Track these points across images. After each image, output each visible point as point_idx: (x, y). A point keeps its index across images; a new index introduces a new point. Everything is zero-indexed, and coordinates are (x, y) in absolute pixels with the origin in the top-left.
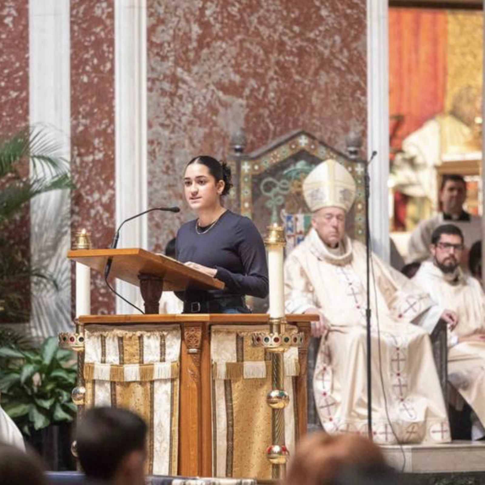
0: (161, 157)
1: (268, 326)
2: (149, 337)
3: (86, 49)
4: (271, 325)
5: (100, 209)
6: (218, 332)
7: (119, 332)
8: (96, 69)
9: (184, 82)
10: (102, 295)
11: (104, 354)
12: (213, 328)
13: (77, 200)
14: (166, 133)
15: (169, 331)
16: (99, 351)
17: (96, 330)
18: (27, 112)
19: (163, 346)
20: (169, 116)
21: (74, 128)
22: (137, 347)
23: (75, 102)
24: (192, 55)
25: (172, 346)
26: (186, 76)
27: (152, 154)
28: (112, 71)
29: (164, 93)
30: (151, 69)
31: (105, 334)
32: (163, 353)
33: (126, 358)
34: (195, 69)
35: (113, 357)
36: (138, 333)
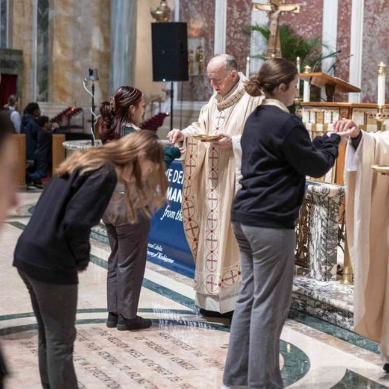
0: (367, 47)
1: (377, 110)
2: (327, 112)
3: (343, 7)
4: (378, 109)
5: (345, 65)
6: (355, 111)
7: (315, 110)
8: (346, 14)
9: (377, 20)
10: (344, 96)
11: (310, 119)
12: (354, 109)
13: (338, 61)
14: (370, 38)
15: (334, 110)
16: (308, 117)
17: (307, 108)
18: (322, 30)
19: (332, 116)
20: (371, 32)
21: (338, 36)
22: (322, 116)
23: (339, 26)
24: (380, 10)
25: (335, 116)
26: (378, 18)
27: (364, 46)
28: (351, 15)
29: (369, 23)
30: (365, 14)
31: (310, 110)
32: (332, 120)
33: (318, 121)
34: (382, 15)
35: (313, 121)
36: (323, 110)
